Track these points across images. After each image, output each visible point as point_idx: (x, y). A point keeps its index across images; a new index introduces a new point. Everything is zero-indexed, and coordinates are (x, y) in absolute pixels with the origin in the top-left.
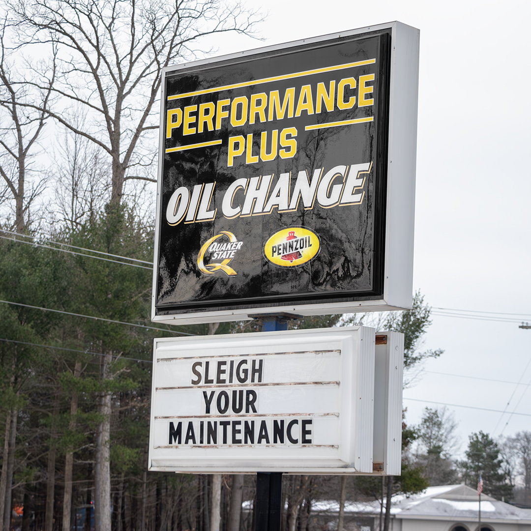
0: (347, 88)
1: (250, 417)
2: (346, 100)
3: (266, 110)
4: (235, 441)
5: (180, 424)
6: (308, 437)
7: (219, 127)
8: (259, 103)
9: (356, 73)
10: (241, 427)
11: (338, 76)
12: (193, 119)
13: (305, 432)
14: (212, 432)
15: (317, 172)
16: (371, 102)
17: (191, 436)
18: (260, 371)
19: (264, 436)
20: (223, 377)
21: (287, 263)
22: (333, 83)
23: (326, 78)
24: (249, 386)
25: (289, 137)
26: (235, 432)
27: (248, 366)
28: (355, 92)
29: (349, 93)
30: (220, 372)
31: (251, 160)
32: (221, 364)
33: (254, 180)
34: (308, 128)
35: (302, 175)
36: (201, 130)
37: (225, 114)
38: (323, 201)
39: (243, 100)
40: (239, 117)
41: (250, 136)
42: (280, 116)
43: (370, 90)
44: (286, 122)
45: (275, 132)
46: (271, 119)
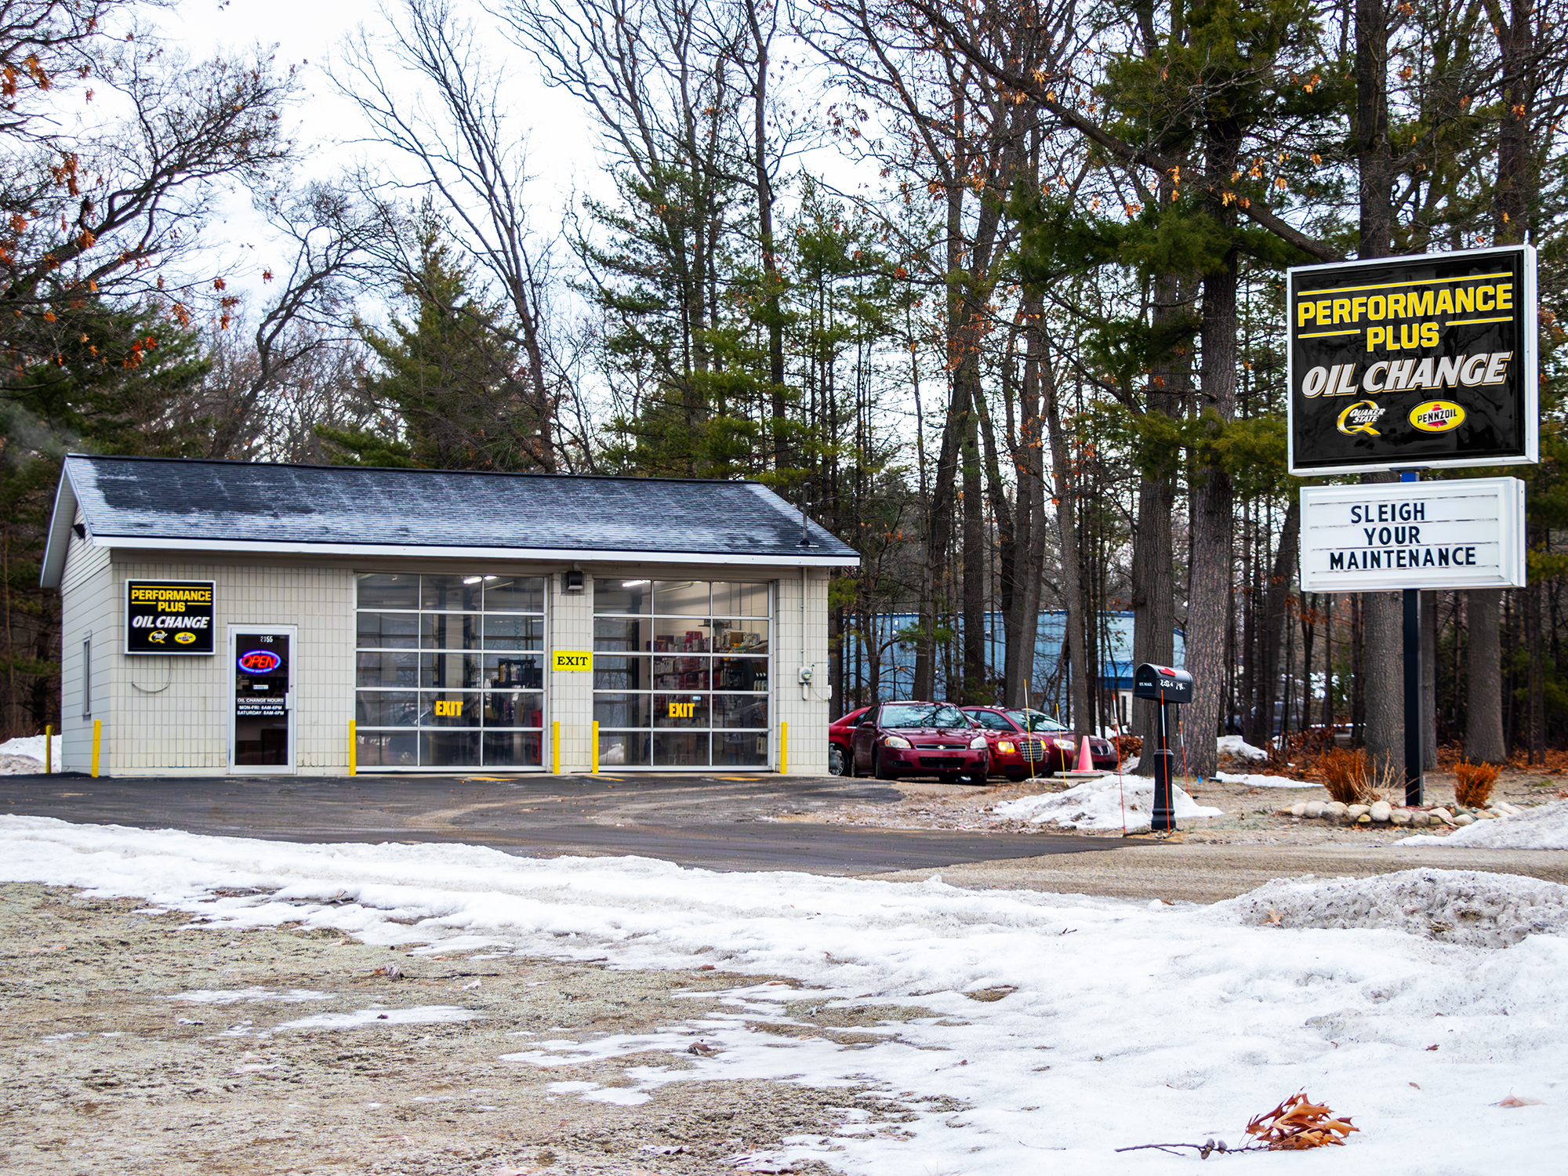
0: (1485, 294)
1: (1414, 547)
2: (1485, 303)
3: (1406, 308)
4: (1399, 565)
5: (1341, 555)
6: (1471, 559)
7: (1356, 319)
8: (1397, 302)
9: (1495, 283)
10: (1407, 555)
11: (1476, 284)
12: (1328, 312)
13: (1468, 555)
14: (1376, 559)
15: (1459, 359)
16: (1510, 306)
17: (1353, 562)
18: (1422, 512)
19: (1429, 559)
20: (1384, 516)
21: (1433, 429)
22: (1471, 290)
23: (1465, 286)
24: (1412, 522)
25: (1429, 330)
26: (1399, 558)
27: (1411, 508)
28: (1494, 297)
29: (1487, 298)
30: (1381, 513)
31: (1391, 346)
32: (1381, 507)
33: (1396, 364)
34: (1448, 324)
35: (1445, 361)
36: (1336, 321)
37: (1363, 309)
38: (1467, 381)
39: (1381, 299)
40: (1377, 311)
41: (1390, 328)
42: (1420, 313)
43: (1509, 296)
44: (1426, 318)
45: (1415, 326)
46: (1410, 315)
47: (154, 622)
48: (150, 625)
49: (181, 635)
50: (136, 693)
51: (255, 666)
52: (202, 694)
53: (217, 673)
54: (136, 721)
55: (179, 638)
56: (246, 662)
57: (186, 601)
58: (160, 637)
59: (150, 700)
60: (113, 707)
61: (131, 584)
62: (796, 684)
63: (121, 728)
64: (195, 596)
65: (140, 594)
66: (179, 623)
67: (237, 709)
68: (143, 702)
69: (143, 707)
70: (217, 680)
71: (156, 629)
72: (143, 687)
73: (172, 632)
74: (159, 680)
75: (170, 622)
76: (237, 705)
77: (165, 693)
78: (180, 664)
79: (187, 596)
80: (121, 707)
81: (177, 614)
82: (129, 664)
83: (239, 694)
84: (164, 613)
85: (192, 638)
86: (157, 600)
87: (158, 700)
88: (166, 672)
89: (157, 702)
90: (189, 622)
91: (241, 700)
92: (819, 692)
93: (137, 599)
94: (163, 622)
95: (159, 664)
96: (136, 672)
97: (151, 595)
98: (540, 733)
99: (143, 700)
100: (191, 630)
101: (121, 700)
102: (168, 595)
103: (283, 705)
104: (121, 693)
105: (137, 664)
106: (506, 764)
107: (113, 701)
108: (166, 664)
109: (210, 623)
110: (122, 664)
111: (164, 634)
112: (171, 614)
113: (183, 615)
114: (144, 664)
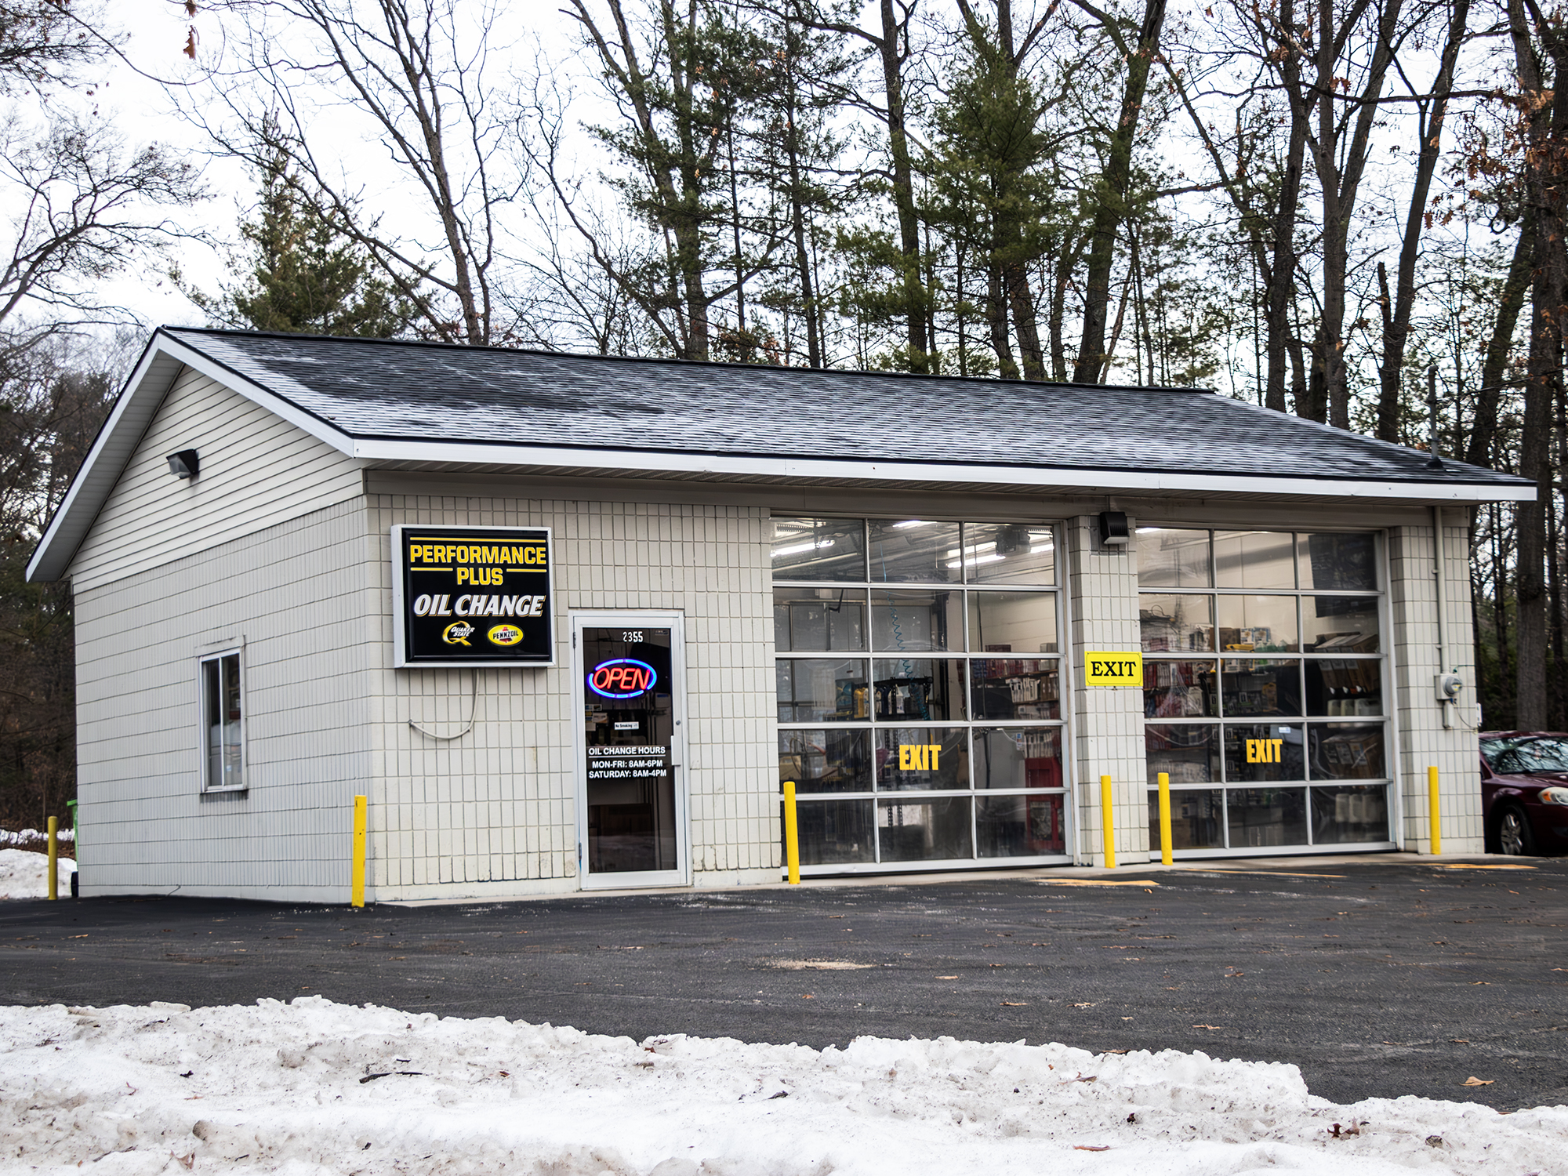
47: (451, 605)
48: (444, 612)
49: (498, 629)
50: (417, 742)
51: (615, 687)
52: (531, 742)
53: (553, 700)
54: (418, 796)
55: (495, 634)
56: (601, 679)
57: (505, 566)
58: (462, 634)
59: (443, 755)
60: (377, 770)
61: (406, 534)
62: (1433, 703)
63: (392, 810)
64: (519, 556)
65: (424, 552)
66: (495, 607)
67: (589, 769)
68: (428, 760)
69: (430, 769)
70: (554, 715)
71: (454, 618)
72: (429, 729)
73: (482, 624)
74: (455, 716)
75: (479, 605)
76: (589, 761)
77: (468, 740)
78: (492, 685)
79: (505, 556)
80: (392, 770)
81: (489, 590)
82: (403, 685)
83: (592, 739)
84: (466, 588)
85: (516, 635)
86: (454, 563)
87: (455, 755)
88: (467, 701)
89: (453, 759)
90: (512, 605)
91: (595, 751)
92: (1465, 714)
93: (419, 562)
94: (466, 605)
95: (454, 685)
96: (416, 701)
97: (444, 554)
98: (1061, 796)
99: (430, 755)
100: (515, 620)
101: (391, 756)
102: (474, 554)
103: (667, 759)
104: (391, 743)
105: (416, 685)
106: (1012, 854)
107: (377, 758)
108: (467, 685)
109: (545, 607)
110: (390, 688)
111: (468, 629)
112: (479, 590)
113: (499, 591)
114: (429, 685)
